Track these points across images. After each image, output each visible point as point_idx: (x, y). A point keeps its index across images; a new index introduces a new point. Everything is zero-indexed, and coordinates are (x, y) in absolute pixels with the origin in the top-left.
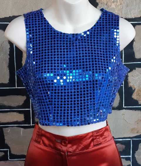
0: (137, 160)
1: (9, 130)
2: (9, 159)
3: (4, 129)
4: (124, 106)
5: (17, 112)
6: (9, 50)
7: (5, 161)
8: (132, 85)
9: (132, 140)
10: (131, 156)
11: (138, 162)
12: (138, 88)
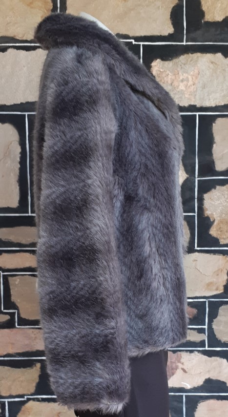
0: (216, 333)
1: (18, 280)
2: (17, 326)
3: (10, 279)
4: (198, 247)
5: (30, 253)
6: (20, 155)
7: (11, 329)
8: (210, 213)
9: (209, 301)
10: (206, 327)
11: (217, 337)
12: (219, 218)
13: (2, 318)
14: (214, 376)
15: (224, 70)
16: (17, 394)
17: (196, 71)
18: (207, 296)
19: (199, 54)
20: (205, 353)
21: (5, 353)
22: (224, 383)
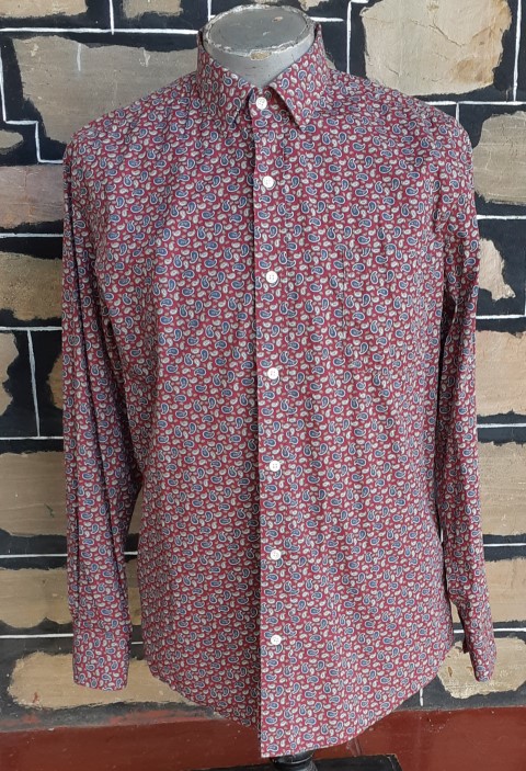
13: (7, 140)
16: (51, 316)
18: (458, 92)
21: (17, 223)
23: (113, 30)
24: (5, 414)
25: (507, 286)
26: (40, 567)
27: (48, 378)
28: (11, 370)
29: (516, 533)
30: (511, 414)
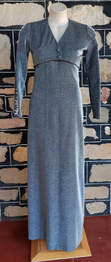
0: (90, 119)
1: (12, 99)
2: (12, 118)
3: (9, 98)
4: (83, 85)
6: (11, 48)
7: (10, 119)
9: (87, 106)
10: (86, 117)
13: (7, 114)
14: (89, 135)
15: (92, 12)
16: (14, 144)
17: (81, 12)
18: (87, 104)
19: (82, 5)
20: (86, 127)
21: (8, 128)
22: (93, 138)
23: (25, 96)
24: (5, 161)
25: (97, 137)
26: (10, 189)
27: (13, 155)
28: (6, 153)
29: (101, 181)
30: (99, 160)
